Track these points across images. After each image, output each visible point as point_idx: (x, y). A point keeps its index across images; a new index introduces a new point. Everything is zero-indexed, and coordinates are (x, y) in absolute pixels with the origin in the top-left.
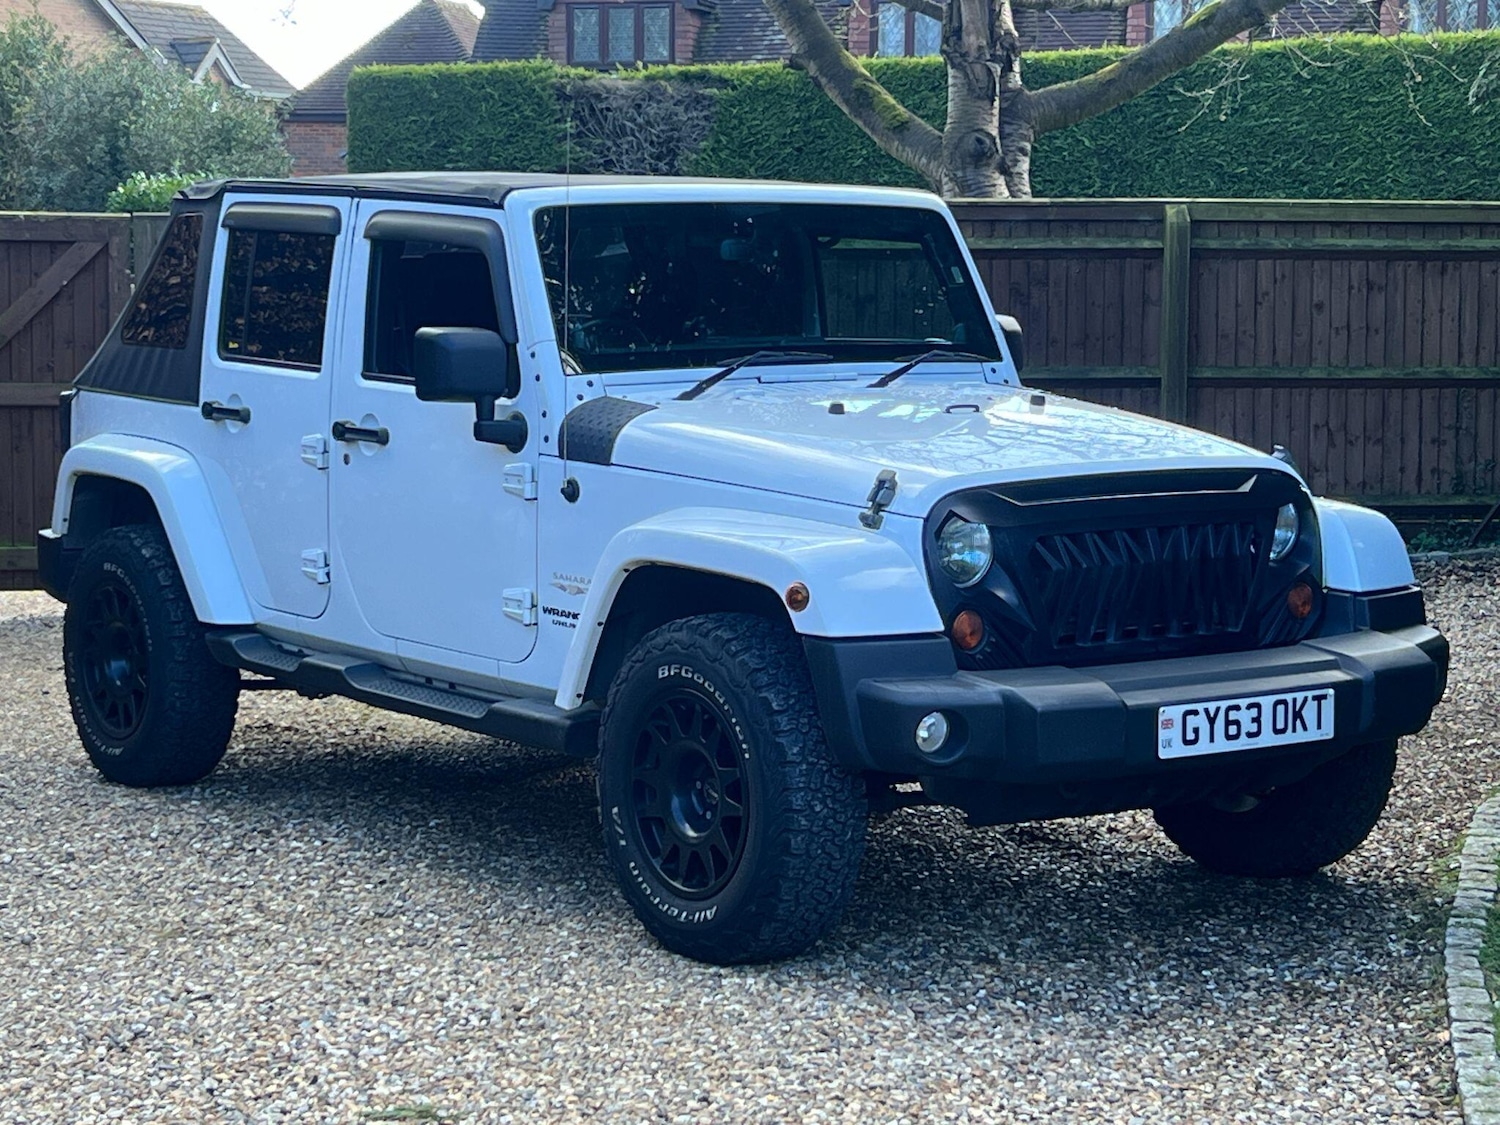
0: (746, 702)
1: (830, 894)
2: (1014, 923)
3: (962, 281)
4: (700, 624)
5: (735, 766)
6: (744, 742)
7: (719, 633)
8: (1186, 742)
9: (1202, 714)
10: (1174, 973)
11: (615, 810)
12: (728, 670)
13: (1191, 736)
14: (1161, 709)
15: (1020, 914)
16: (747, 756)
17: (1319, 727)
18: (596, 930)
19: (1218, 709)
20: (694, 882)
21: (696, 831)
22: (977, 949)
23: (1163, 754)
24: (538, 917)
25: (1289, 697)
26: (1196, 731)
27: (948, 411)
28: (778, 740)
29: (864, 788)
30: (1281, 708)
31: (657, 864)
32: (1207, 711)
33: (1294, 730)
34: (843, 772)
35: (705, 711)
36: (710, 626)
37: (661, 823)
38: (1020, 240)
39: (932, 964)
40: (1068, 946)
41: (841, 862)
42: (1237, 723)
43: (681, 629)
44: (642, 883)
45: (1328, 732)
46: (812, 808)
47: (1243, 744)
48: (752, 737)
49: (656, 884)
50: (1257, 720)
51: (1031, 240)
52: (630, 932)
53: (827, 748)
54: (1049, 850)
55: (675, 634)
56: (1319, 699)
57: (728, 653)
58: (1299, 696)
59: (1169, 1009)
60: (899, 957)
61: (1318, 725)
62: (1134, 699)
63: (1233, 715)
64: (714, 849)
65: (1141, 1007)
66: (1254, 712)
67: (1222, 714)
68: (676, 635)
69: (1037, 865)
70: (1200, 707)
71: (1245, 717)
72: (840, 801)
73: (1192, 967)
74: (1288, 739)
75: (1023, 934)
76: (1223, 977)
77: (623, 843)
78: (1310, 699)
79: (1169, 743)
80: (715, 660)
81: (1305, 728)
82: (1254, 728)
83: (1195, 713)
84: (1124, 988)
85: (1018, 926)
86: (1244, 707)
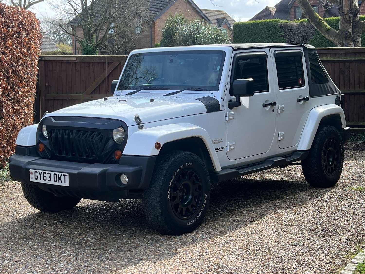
8: (35, 179)
13: (36, 177)
17: (65, 183)
19: (41, 172)
23: (31, 180)
25: (57, 173)
26: (37, 176)
30: (55, 176)
32: (39, 172)
33: (59, 182)
45: (67, 184)
47: (47, 182)
50: (50, 177)
56: (65, 176)
58: (60, 174)
61: (65, 182)
63: (45, 175)
66: (49, 175)
67: (42, 174)
70: (38, 171)
71: (47, 176)
74: (58, 184)
78: (62, 175)
79: (32, 178)
81: (62, 182)
82: (49, 179)
83: (37, 172)
86: (47, 173)
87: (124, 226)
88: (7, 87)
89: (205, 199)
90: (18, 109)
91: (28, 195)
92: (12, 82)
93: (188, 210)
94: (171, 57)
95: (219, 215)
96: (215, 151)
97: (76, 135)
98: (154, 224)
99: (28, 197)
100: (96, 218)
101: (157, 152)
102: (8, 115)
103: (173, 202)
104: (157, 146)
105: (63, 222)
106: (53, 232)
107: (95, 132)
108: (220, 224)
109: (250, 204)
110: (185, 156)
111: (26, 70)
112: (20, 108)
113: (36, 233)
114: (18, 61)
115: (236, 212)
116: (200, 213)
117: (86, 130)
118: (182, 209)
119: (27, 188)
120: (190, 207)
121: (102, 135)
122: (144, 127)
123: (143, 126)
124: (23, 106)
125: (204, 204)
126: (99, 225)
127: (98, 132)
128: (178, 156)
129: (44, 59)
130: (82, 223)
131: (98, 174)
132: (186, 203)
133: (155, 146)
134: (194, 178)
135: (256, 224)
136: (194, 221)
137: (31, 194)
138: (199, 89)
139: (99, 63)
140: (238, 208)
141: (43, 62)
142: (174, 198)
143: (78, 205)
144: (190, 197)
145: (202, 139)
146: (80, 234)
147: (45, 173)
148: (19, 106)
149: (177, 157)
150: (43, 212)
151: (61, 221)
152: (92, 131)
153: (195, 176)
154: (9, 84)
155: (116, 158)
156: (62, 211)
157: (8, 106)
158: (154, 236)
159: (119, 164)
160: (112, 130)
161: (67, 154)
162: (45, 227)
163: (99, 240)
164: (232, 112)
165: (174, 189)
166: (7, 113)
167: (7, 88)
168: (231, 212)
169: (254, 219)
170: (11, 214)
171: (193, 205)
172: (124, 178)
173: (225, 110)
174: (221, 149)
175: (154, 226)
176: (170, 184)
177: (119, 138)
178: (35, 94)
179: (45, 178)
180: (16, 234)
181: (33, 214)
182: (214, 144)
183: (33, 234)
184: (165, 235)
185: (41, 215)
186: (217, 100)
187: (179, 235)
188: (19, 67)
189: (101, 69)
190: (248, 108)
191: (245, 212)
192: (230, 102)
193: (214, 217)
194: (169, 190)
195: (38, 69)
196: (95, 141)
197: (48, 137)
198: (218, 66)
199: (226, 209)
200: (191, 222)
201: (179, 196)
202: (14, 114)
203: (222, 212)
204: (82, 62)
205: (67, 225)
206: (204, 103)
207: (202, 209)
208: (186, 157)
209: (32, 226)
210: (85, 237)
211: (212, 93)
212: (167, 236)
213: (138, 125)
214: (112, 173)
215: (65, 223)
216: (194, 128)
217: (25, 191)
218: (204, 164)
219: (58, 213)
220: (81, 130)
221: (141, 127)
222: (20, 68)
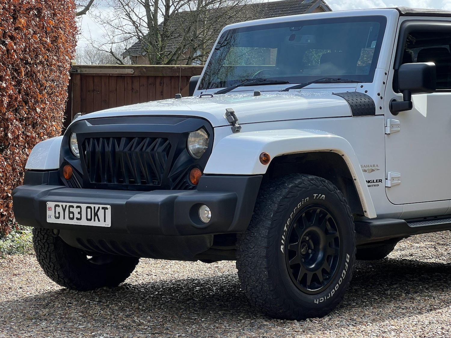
8: (56, 217)
9: (61, 207)
13: (57, 215)
17: (105, 221)
19: (66, 206)
23: (49, 220)
25: (92, 206)
26: (59, 213)
30: (89, 210)
32: (62, 205)
33: (95, 221)
42: (73, 213)
45: (108, 224)
47: (74, 222)
50: (80, 213)
56: (105, 209)
58: (97, 206)
63: (71, 209)
66: (79, 210)
67: (67, 208)
70: (60, 204)
74: (91, 223)
78: (101, 208)
79: (50, 217)
81: (99, 221)
82: (79, 216)
83: (58, 206)
86: (75, 207)
87: (205, 309)
88: (16, 96)
89: (347, 262)
90: (33, 138)
91: (44, 257)
92: (25, 89)
93: (315, 278)
94: (291, 30)
95: (371, 301)
96: (367, 184)
97: (125, 146)
98: (255, 298)
99: (42, 259)
100: (156, 299)
101: (263, 169)
102: (16, 145)
103: (290, 260)
104: (264, 158)
105: (99, 302)
106: (82, 312)
107: (157, 139)
108: (373, 311)
109: (427, 289)
110: (312, 181)
111: (48, 73)
112: (37, 136)
113: (53, 313)
114: (37, 56)
115: (402, 298)
116: (337, 285)
117: (142, 137)
118: (306, 275)
119: (42, 244)
120: (319, 273)
121: (169, 143)
122: (241, 130)
123: (240, 127)
124: (42, 134)
125: (344, 271)
126: (161, 307)
127: (163, 138)
128: (299, 180)
129: (81, 71)
130: (132, 303)
131: (160, 203)
132: (313, 266)
133: (260, 158)
134: (327, 223)
135: (438, 313)
136: (325, 297)
137: (48, 254)
138: (338, 80)
139: (171, 77)
140: (406, 293)
141: (78, 77)
142: (291, 253)
143: (127, 281)
144: (320, 256)
145: (343, 157)
146: (127, 316)
147: (73, 207)
148: (35, 132)
149: (299, 182)
150: (68, 289)
151: (98, 300)
152: (153, 137)
153: (330, 220)
154: (19, 92)
155: (193, 182)
156: (99, 289)
157: (16, 128)
158: (256, 321)
159: (196, 190)
160: (186, 135)
161: (109, 181)
162: (69, 307)
163: (159, 324)
164: (396, 120)
165: (293, 237)
166: (15, 142)
167: (16, 98)
168: (394, 298)
169: (435, 307)
170: (13, 292)
171: (324, 271)
172: (206, 212)
173: (384, 115)
174: (376, 182)
175: (255, 303)
176: (285, 228)
177: (199, 148)
178: (63, 121)
179: (71, 216)
180: (19, 314)
181: (50, 292)
182: (365, 172)
183: (49, 314)
184: (274, 319)
185: (64, 294)
186: (369, 97)
187: (299, 320)
188: (37, 67)
189: (175, 88)
190: (425, 116)
191: (419, 298)
192: (392, 102)
193: (364, 302)
194: (283, 237)
195: (70, 78)
196: (157, 154)
197: (79, 155)
198: (373, 42)
199: (385, 294)
200: (322, 300)
201: (301, 253)
202: (26, 145)
203: (377, 298)
204: (143, 77)
205: (108, 306)
206: (348, 101)
207: (341, 279)
208: (314, 185)
209: (47, 305)
210: (137, 319)
211: (362, 87)
212: (279, 320)
213: (232, 126)
214: (184, 203)
215: (104, 302)
216: (330, 136)
217: (38, 251)
218: (345, 200)
219: (92, 291)
220: (134, 136)
221: (236, 130)
222: (38, 69)
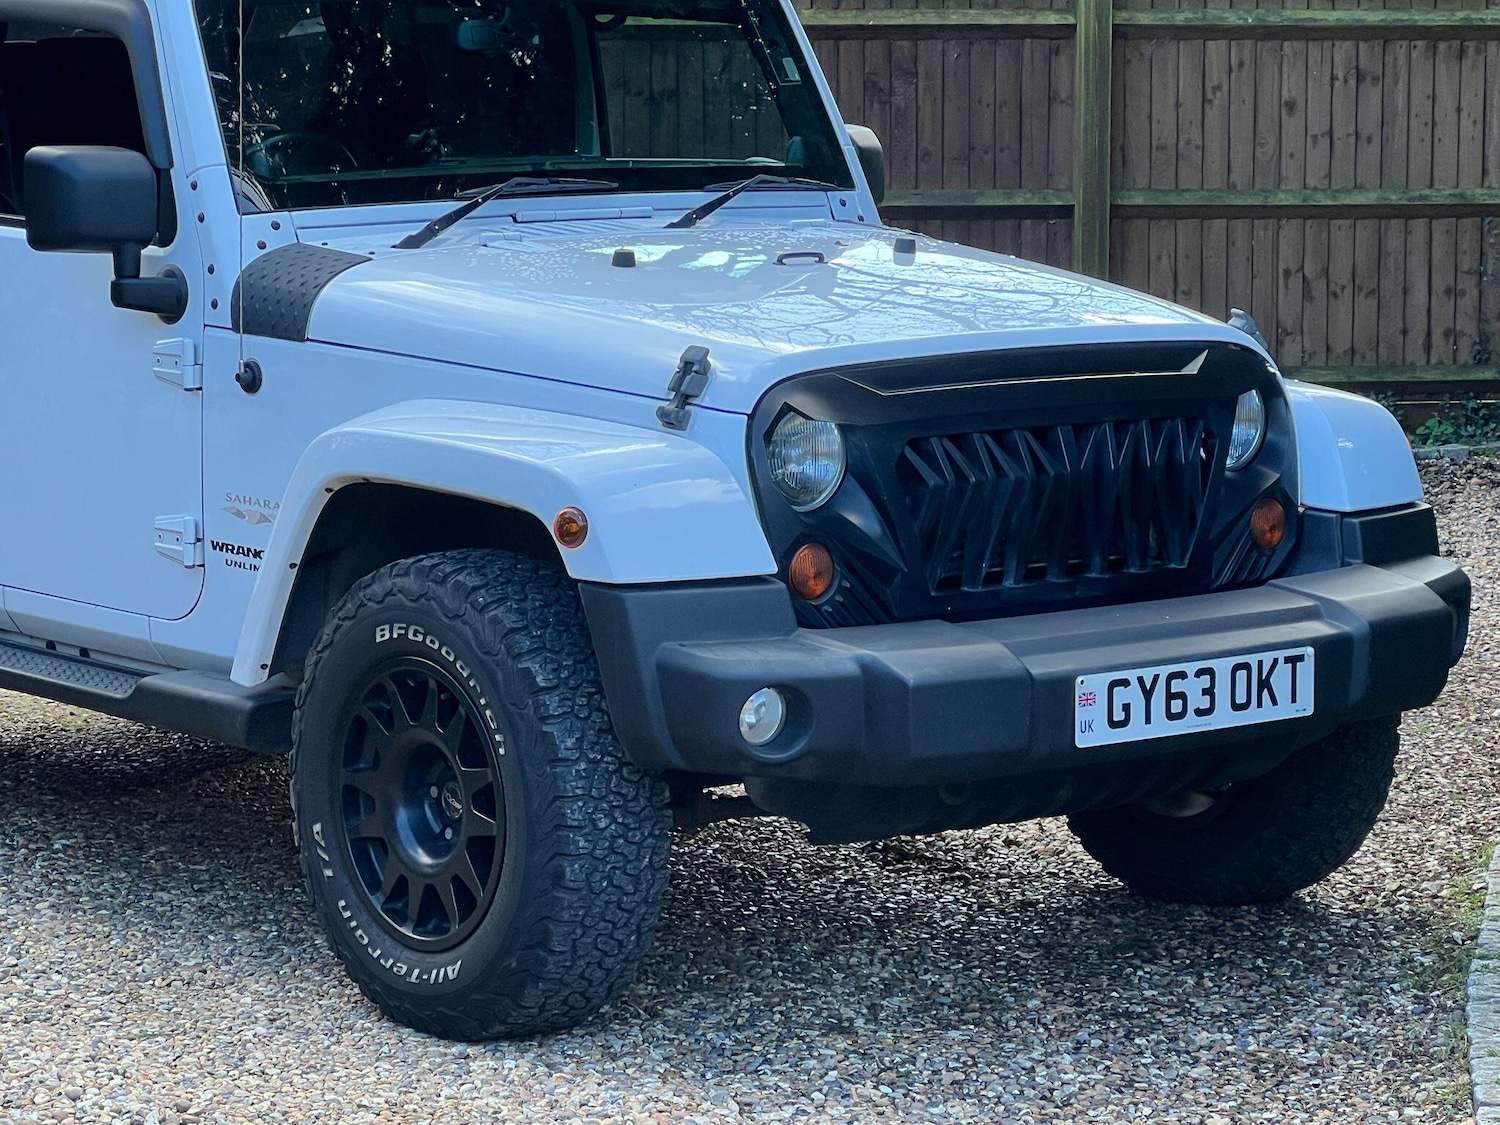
0: (500, 676)
1: (620, 942)
2: (878, 974)
3: (798, 77)
4: (434, 566)
5: (486, 766)
6: (498, 731)
7: (460, 578)
8: (1113, 724)
9: (1135, 683)
10: (1096, 1043)
11: (317, 827)
12: (476, 632)
13: (1119, 716)
14: (1079, 679)
15: (884, 963)
16: (502, 751)
17: (1294, 700)
18: (293, 994)
19: (1156, 677)
20: (430, 927)
21: (430, 853)
22: (825, 1014)
23: (1082, 741)
24: (210, 977)
25: (1252, 659)
26: (1126, 708)
27: (780, 261)
28: (545, 728)
29: (667, 794)
30: (1242, 675)
31: (377, 901)
32: (1141, 680)
33: (1260, 705)
34: (638, 771)
35: (441, 688)
36: (448, 570)
37: (382, 845)
38: (877, 13)
39: (763, 1035)
40: (950, 1007)
41: (636, 898)
42: (1182, 696)
43: (407, 573)
44: (355, 928)
45: (1306, 706)
46: (594, 822)
47: (1190, 725)
48: (509, 724)
49: (375, 930)
50: (1209, 692)
51: (893, 13)
52: (340, 996)
53: (615, 738)
54: (924, 872)
55: (400, 579)
56: (1293, 661)
57: (472, 606)
58: (1267, 658)
59: (1089, 1092)
60: (717, 1027)
61: (1293, 697)
62: (1042, 666)
63: (1177, 686)
64: (457, 881)
65: (1051, 1091)
66: (1205, 681)
67: (1162, 682)
68: (398, 580)
69: (908, 894)
70: (1132, 675)
71: (1193, 687)
72: (633, 813)
73: (1121, 1033)
74: (1252, 717)
75: (888, 989)
76: (1164, 1046)
77: (328, 873)
78: (1281, 661)
79: (1089, 726)
80: (457, 616)
81: (1274, 702)
82: (1205, 702)
83: (1125, 683)
84: (1028, 1064)
85: (882, 980)
86: (1191, 674)
147: (1182, 675)
179: (1177, 706)
